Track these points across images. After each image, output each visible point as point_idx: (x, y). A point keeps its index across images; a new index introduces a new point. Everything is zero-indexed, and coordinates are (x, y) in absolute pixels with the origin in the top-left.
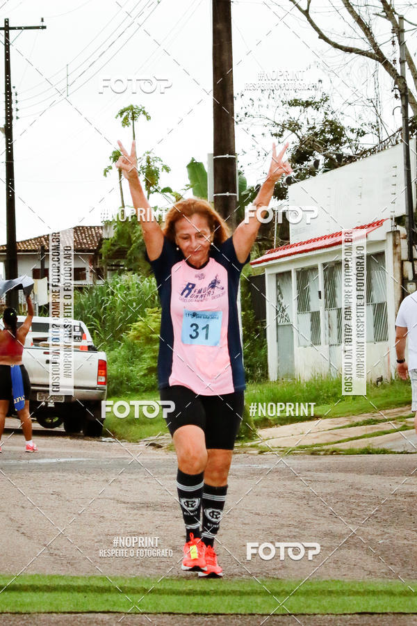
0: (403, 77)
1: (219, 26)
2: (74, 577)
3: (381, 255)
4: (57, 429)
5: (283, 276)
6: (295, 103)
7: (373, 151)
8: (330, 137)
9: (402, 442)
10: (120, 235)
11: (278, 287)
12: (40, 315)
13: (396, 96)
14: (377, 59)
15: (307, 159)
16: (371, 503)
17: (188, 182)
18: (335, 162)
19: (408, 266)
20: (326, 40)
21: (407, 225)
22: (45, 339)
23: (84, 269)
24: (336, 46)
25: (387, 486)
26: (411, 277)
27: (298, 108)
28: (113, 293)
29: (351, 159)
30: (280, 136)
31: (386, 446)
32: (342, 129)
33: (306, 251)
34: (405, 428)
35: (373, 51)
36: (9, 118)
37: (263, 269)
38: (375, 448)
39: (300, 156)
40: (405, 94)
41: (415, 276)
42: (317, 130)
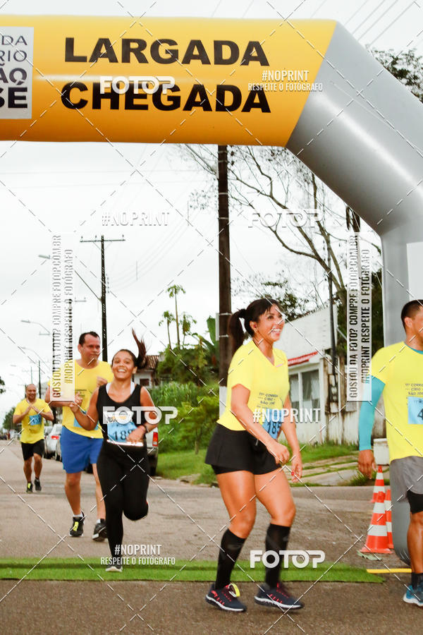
0: (330, 269)
1: (223, 239)
3: (316, 372)
6: (269, 284)
7: (313, 311)
8: (288, 303)
9: (328, 479)
10: (168, 360)
13: (326, 280)
14: (315, 258)
16: (306, 515)
17: (207, 330)
18: (292, 318)
19: (332, 378)
20: (287, 247)
21: (332, 354)
23: (148, 380)
24: (292, 251)
26: (333, 384)
27: (270, 286)
28: (163, 394)
29: (300, 316)
31: (318, 482)
32: (295, 299)
34: (329, 471)
35: (314, 254)
36: (104, 292)
38: (312, 483)
40: (331, 278)
41: (336, 384)
42: (282, 300)
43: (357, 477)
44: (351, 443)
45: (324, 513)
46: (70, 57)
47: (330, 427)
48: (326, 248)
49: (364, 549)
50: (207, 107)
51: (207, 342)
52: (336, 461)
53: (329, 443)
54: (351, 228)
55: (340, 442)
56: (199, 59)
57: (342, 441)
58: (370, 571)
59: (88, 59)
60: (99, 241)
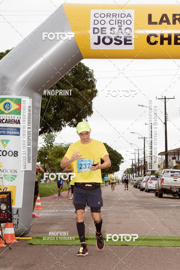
2: (175, 237)
4: (177, 197)
12: (174, 169)
22: (174, 175)
36: (166, 120)
46: (150, 22)
59: (158, 23)
60: (163, 99)
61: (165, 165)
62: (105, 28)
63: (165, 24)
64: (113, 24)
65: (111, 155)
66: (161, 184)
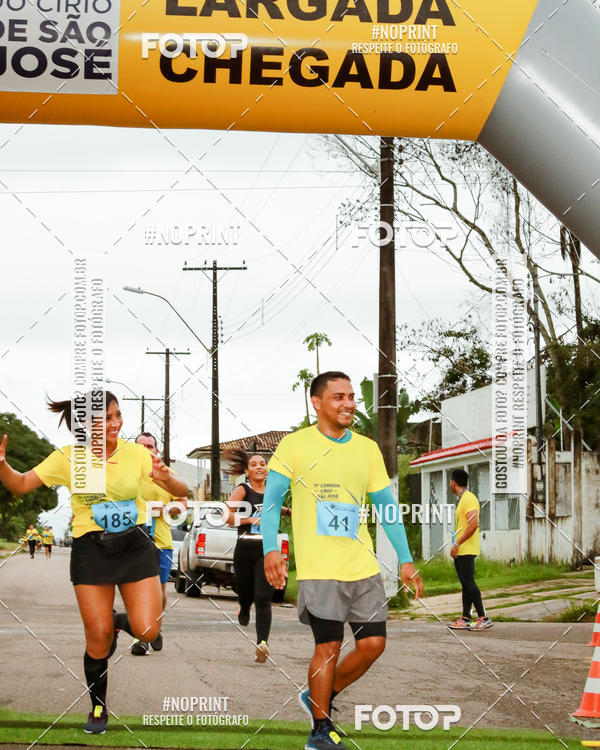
0: (536, 314)
1: (385, 269)
5: (436, 475)
6: (449, 334)
8: (477, 362)
9: (528, 612)
11: (432, 484)
13: (530, 329)
15: (458, 380)
16: (497, 663)
18: (481, 382)
19: (537, 468)
20: (476, 283)
21: (537, 435)
24: (483, 287)
25: (512, 648)
26: (539, 478)
27: (451, 337)
30: (437, 360)
31: (515, 616)
32: (487, 356)
33: (455, 455)
34: (531, 601)
36: (215, 342)
37: (420, 468)
39: (452, 377)
40: (537, 328)
41: (543, 477)
42: (467, 356)
43: (570, 609)
44: (562, 562)
45: (521, 659)
46: (173, 8)
47: (533, 538)
48: (532, 284)
49: (579, 712)
50: (366, 83)
51: (360, 415)
52: (541, 587)
53: (531, 560)
54: (568, 258)
55: (547, 560)
56: (355, 14)
57: (550, 559)
58: (585, 743)
59: (199, 12)
60: (209, 269)
61: (209, 490)
62: (24, 22)
63: (220, 15)
64: (51, 9)
65: (30, 454)
66: (197, 552)
